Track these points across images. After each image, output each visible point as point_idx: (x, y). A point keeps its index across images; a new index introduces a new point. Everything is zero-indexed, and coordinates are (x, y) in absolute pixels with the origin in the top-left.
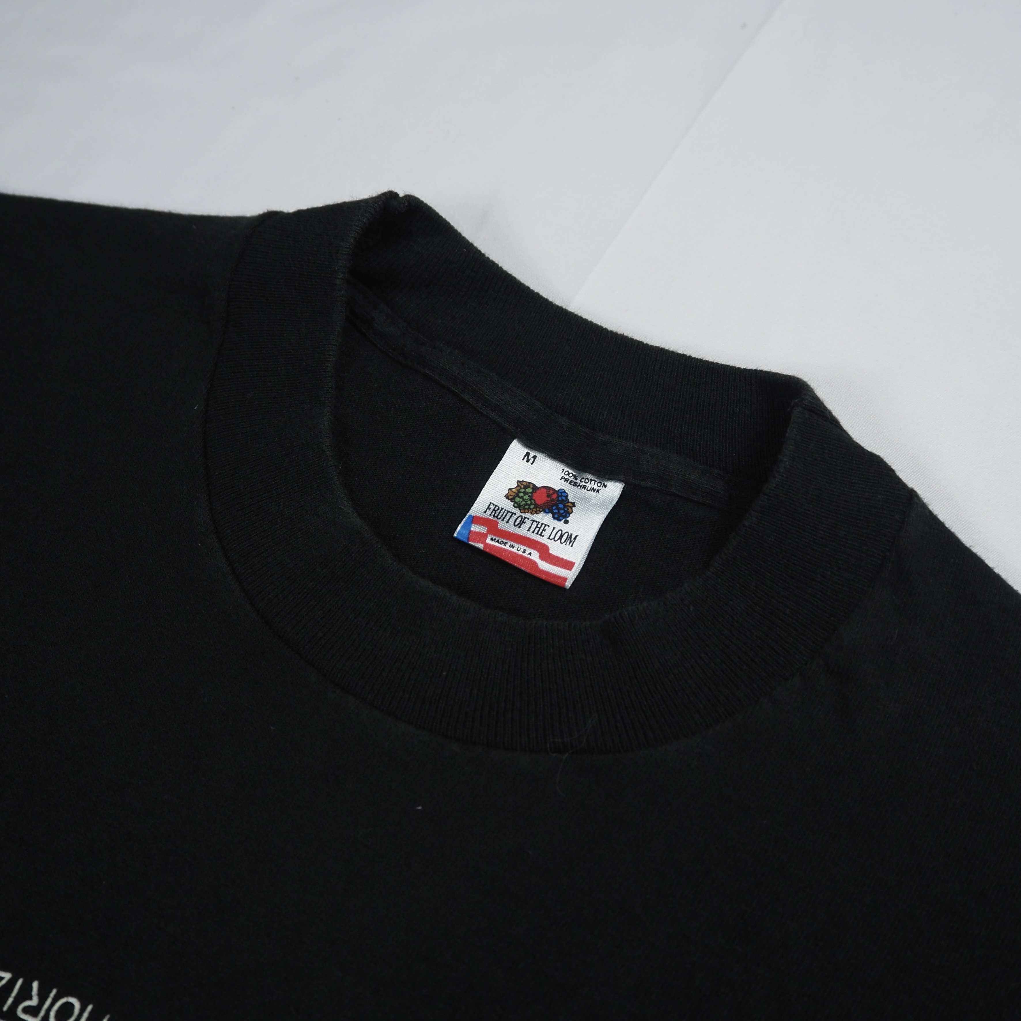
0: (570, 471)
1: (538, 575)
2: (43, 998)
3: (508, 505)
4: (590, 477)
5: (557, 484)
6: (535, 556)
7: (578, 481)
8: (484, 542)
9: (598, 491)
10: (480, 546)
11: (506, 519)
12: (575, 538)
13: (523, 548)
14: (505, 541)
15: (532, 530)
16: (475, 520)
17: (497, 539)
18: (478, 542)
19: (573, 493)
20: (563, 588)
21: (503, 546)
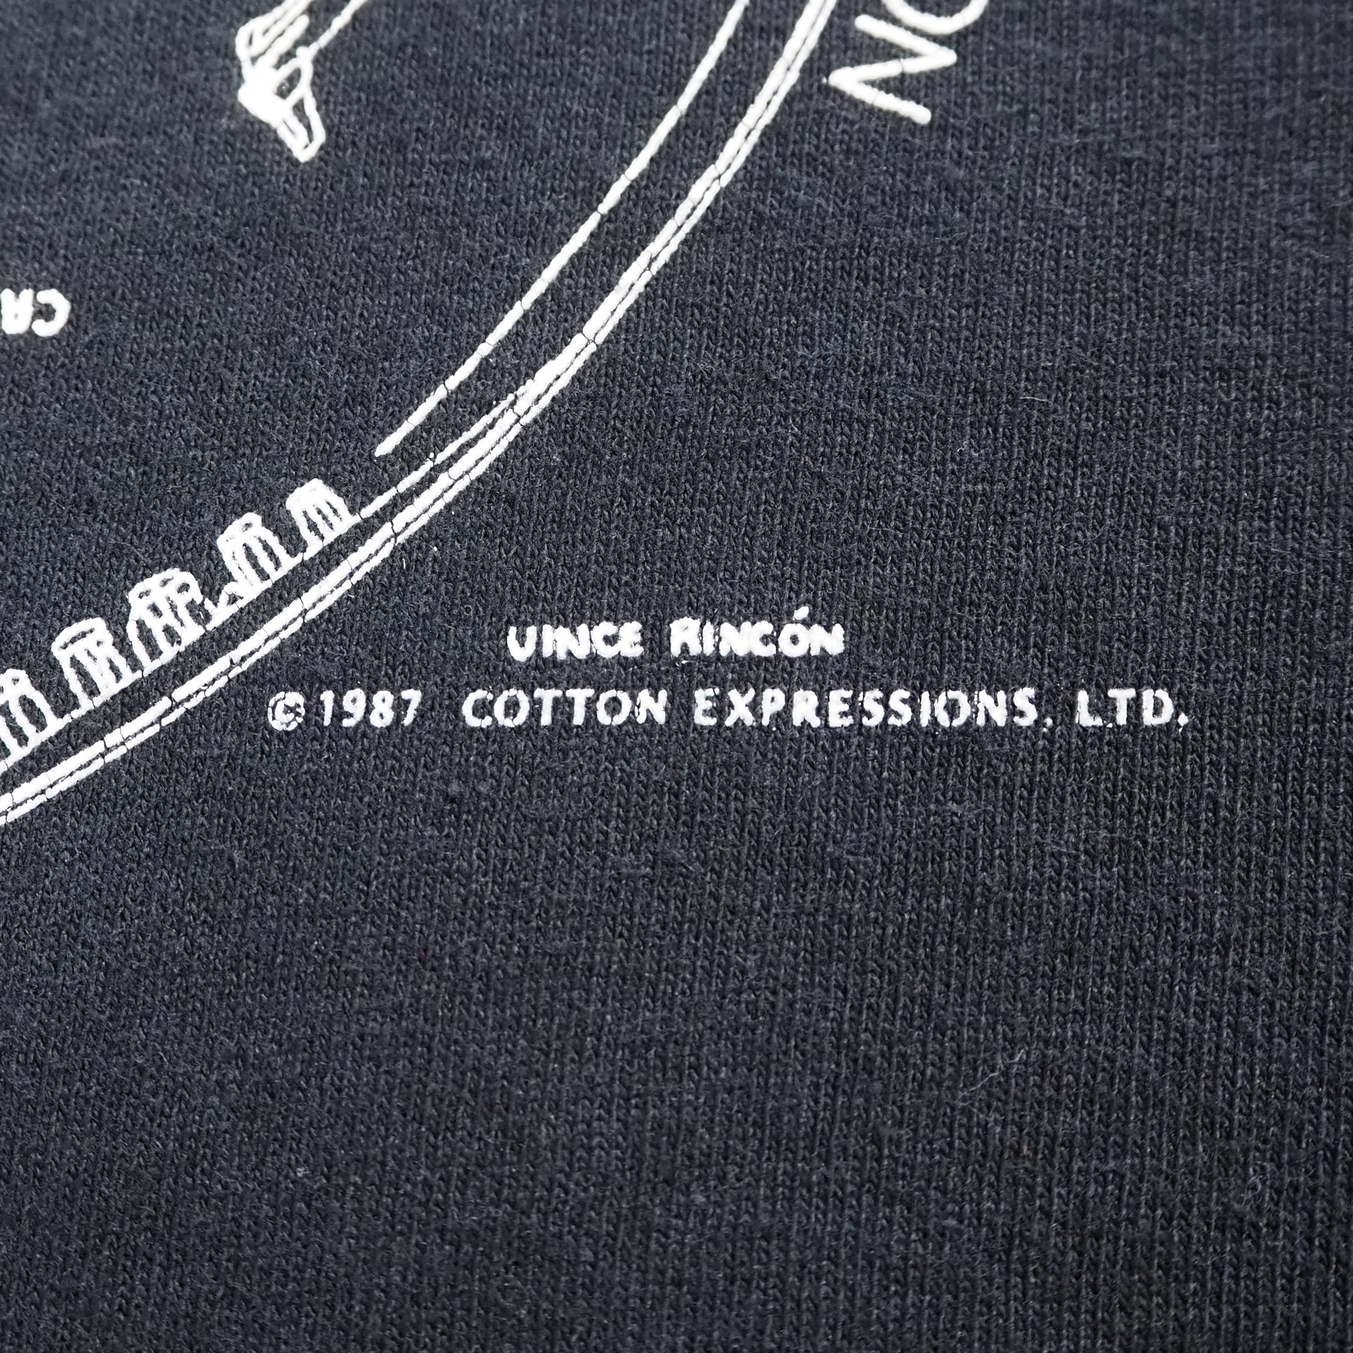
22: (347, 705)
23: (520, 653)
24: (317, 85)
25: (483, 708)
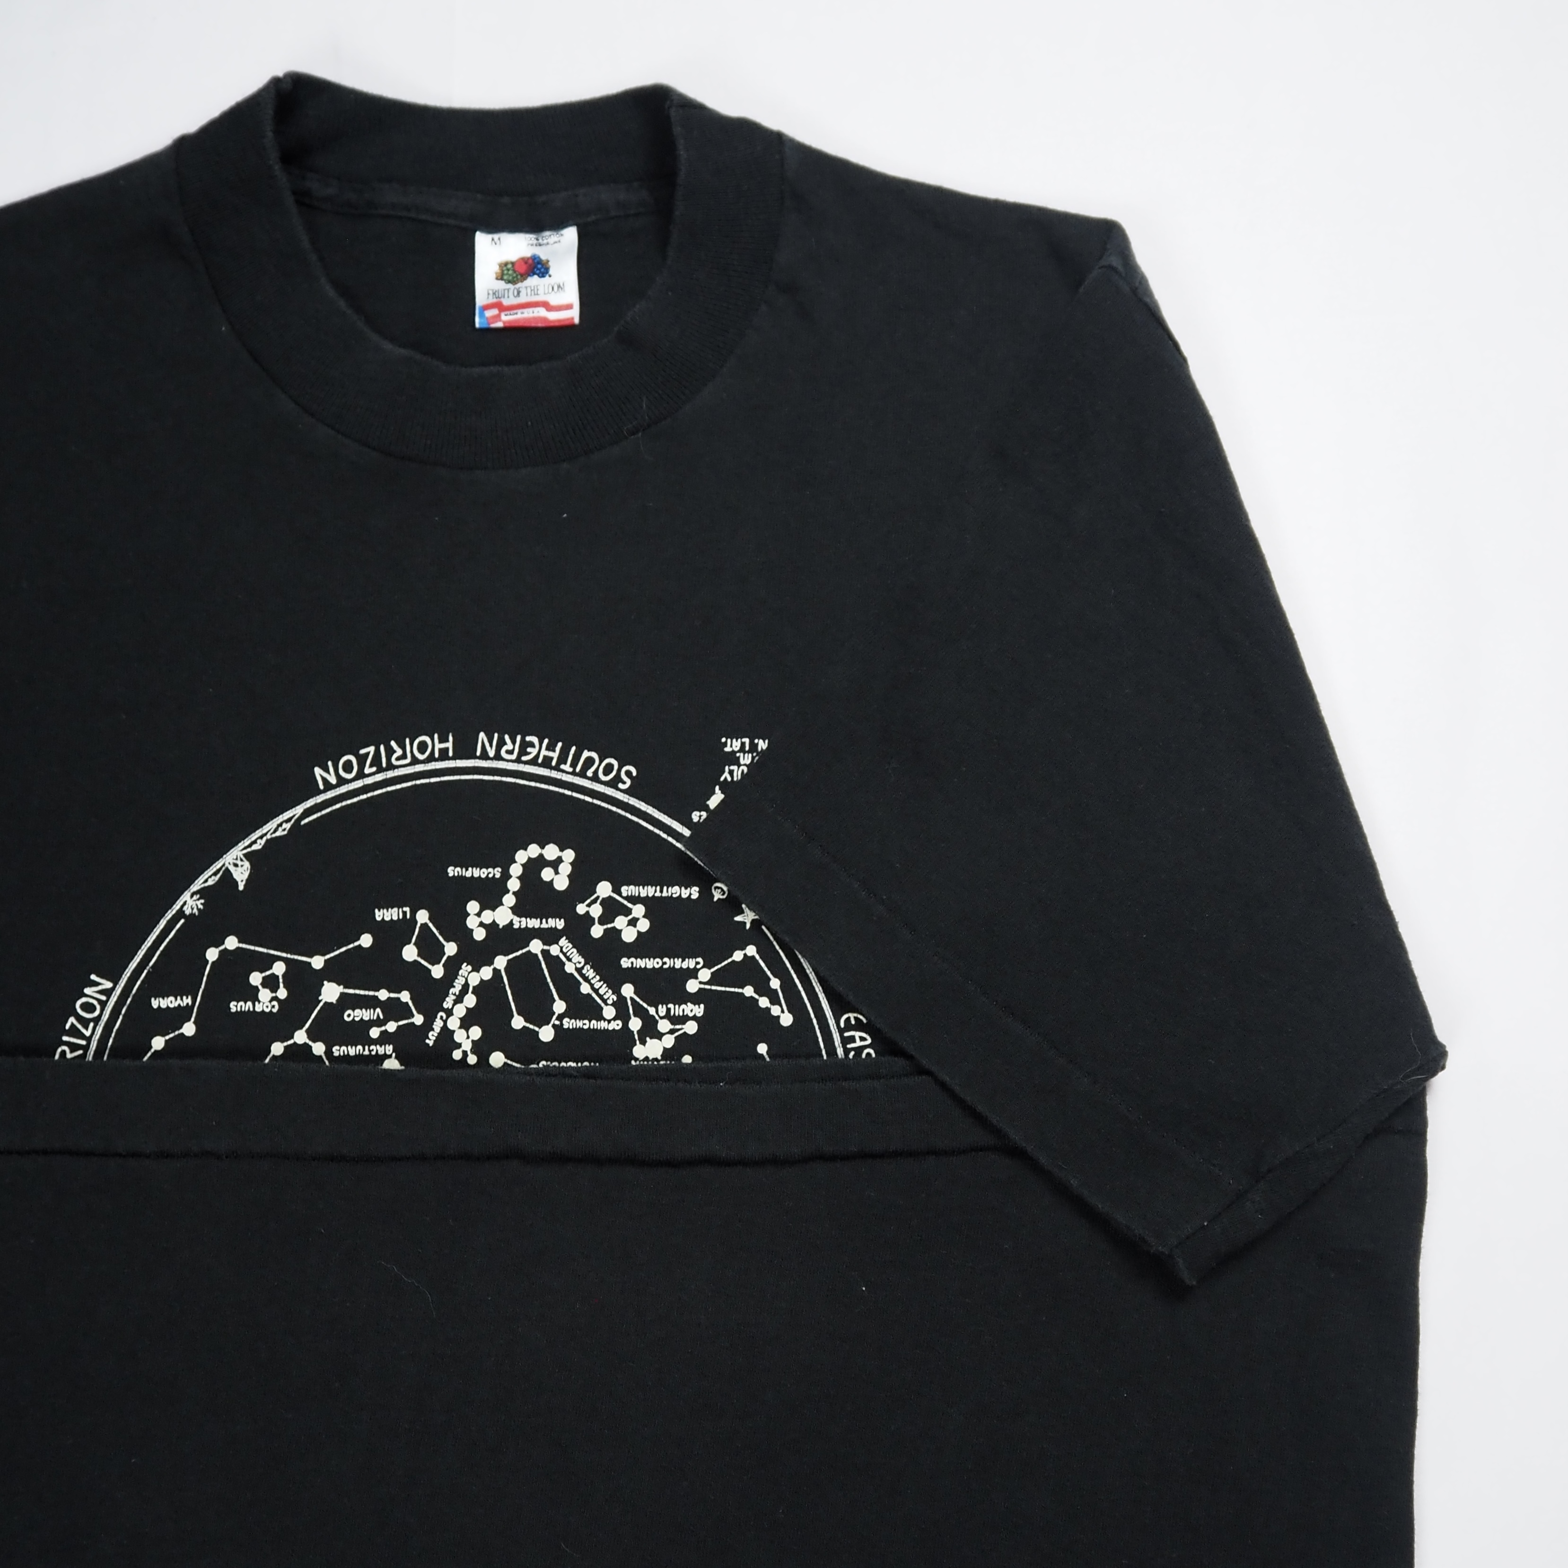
0: (531, 236)
1: (552, 324)
2: (403, 748)
3: (501, 285)
4: (547, 233)
5: (528, 252)
6: (542, 312)
7: (539, 241)
8: (500, 320)
9: (559, 241)
10: (500, 325)
11: (506, 296)
12: (563, 285)
13: (531, 310)
14: (515, 311)
15: (529, 294)
16: (485, 308)
17: (509, 313)
18: (496, 322)
19: (542, 253)
20: (573, 326)
21: (516, 317)
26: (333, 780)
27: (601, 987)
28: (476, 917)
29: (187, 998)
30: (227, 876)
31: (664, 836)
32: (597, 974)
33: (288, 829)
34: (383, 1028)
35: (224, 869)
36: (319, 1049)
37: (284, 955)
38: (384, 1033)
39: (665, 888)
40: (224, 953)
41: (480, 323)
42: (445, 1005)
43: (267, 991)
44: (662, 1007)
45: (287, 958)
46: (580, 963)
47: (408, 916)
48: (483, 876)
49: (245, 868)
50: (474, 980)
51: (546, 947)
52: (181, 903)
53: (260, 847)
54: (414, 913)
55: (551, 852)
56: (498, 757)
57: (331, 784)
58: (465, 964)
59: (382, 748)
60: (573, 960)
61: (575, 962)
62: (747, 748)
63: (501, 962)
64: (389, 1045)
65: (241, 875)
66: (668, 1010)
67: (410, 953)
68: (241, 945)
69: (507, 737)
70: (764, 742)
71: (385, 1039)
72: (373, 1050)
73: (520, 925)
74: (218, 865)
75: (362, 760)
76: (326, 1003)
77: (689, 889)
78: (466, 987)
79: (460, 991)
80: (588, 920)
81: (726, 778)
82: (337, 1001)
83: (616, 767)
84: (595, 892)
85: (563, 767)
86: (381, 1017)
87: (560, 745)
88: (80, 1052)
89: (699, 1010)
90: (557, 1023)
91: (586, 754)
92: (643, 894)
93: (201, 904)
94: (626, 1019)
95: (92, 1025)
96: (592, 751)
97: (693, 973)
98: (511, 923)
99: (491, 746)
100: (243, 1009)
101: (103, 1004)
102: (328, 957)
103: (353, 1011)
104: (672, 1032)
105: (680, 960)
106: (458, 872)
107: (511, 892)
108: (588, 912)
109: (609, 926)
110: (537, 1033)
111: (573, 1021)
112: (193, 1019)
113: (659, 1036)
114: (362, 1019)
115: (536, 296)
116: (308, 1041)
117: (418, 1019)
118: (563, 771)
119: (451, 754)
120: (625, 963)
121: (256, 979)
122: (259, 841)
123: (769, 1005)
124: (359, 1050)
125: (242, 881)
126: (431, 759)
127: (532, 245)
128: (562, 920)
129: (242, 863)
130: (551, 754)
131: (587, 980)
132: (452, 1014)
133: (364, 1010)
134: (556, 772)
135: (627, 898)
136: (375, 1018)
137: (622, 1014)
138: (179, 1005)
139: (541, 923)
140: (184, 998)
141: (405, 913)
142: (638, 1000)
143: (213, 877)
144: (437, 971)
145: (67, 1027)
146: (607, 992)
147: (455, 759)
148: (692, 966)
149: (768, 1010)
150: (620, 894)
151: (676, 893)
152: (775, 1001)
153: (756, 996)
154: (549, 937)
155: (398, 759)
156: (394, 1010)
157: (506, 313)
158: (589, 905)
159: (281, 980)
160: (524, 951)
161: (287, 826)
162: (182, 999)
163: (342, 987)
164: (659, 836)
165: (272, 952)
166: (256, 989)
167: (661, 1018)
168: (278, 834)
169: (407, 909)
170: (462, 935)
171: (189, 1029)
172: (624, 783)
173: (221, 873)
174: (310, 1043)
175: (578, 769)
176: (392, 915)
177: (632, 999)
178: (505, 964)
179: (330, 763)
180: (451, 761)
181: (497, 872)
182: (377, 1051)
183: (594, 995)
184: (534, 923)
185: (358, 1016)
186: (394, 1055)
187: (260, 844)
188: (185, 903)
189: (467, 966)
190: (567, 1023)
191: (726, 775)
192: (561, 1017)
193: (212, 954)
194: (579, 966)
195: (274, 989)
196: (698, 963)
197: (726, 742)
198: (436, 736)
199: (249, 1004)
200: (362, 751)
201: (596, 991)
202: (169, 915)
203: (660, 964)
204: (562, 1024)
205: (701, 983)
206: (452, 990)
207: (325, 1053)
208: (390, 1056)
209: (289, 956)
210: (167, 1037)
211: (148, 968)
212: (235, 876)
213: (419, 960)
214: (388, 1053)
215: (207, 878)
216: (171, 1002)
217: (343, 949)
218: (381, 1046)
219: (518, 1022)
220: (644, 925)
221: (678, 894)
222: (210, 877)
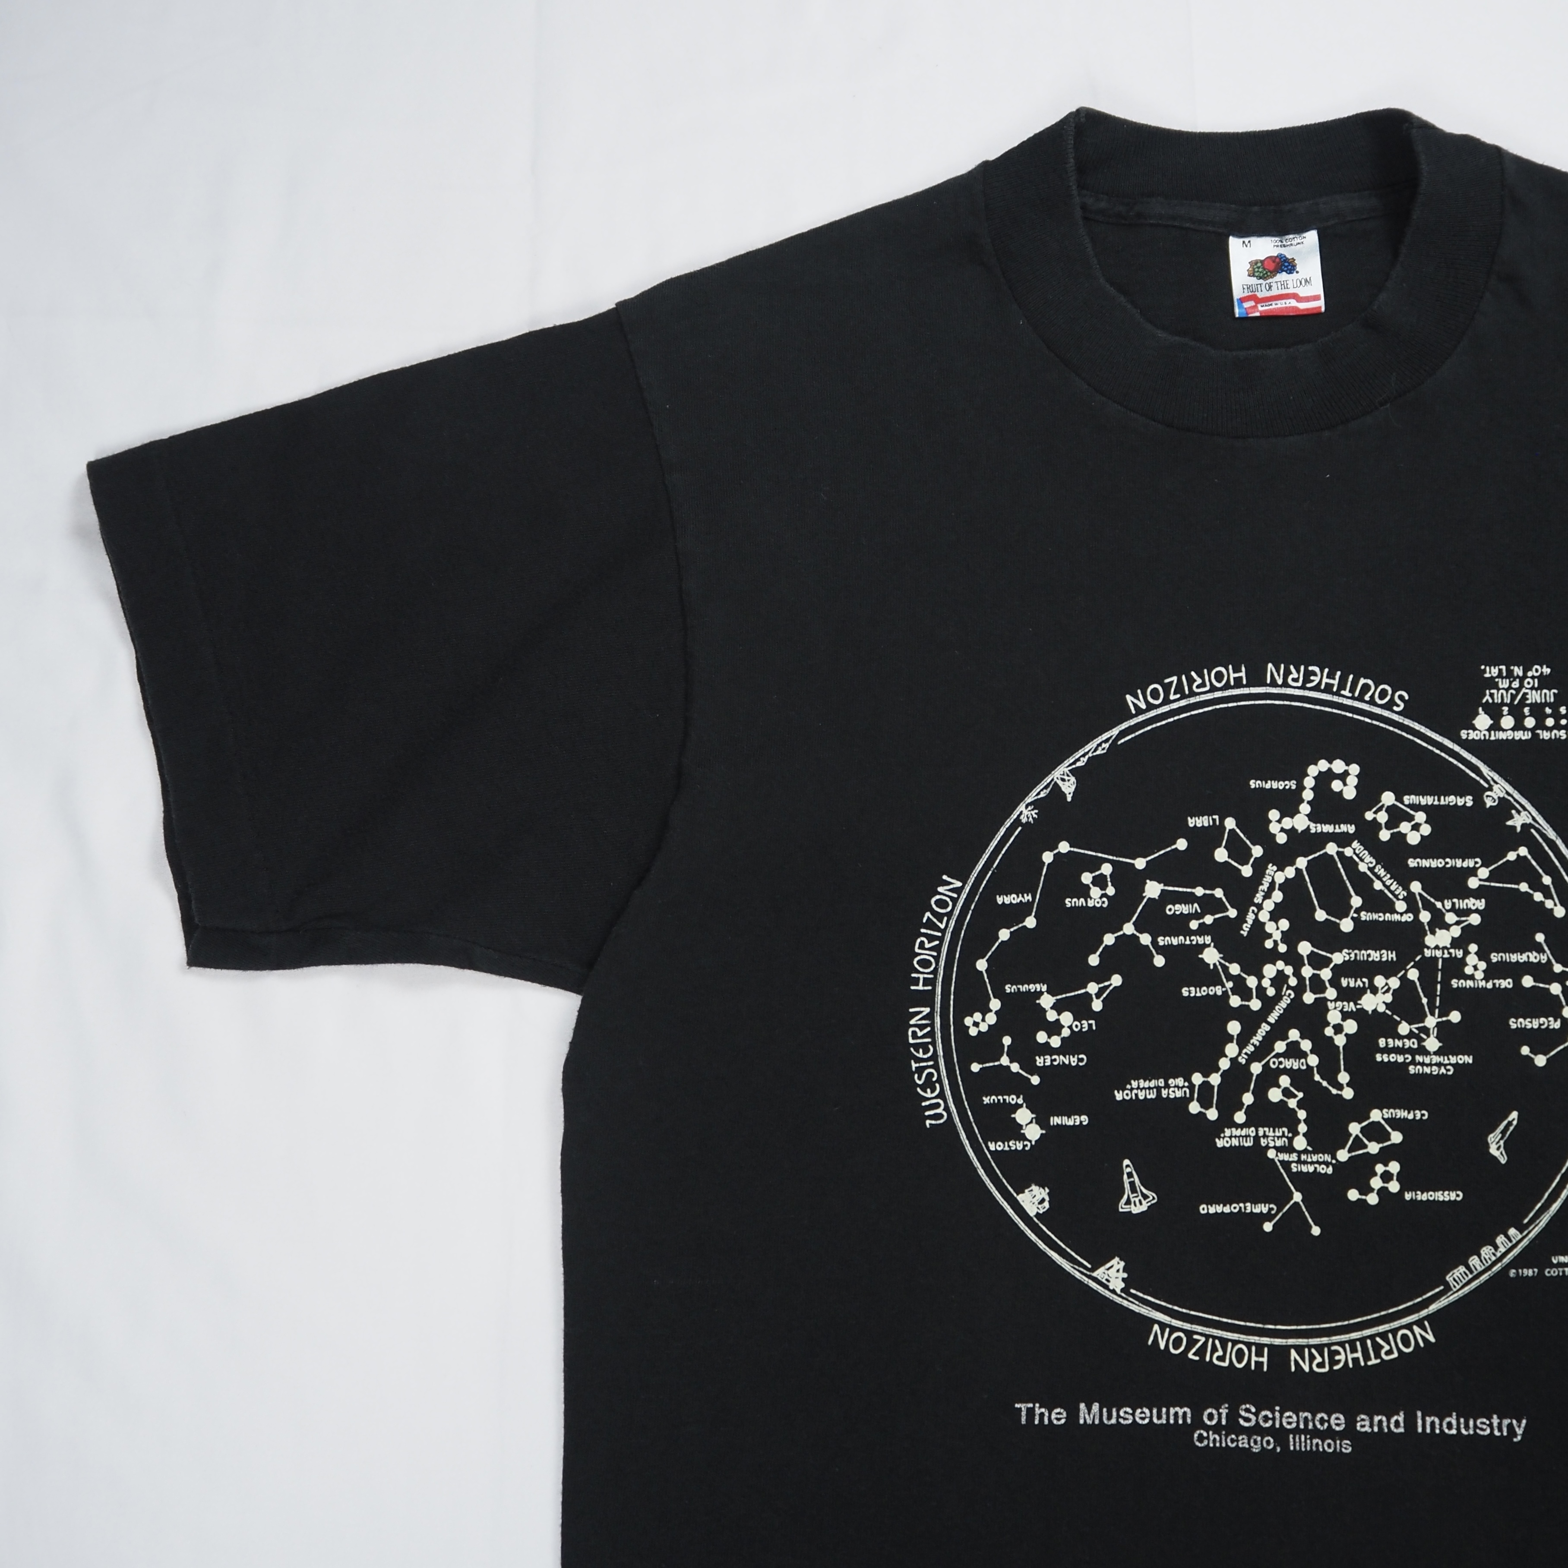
0: (1276, 239)
1: (1301, 313)
2: (1202, 676)
3: (1254, 281)
4: (1291, 236)
5: (1275, 252)
6: (1293, 303)
7: (1284, 243)
8: (1257, 310)
9: (1302, 243)
10: (1258, 314)
11: (1259, 290)
12: (1310, 279)
13: (1283, 301)
14: (1270, 303)
15: (1280, 288)
16: (1242, 300)
17: (1264, 304)
18: (1254, 312)
19: (1288, 253)
20: (1320, 314)
21: (1270, 307)
22: (1524, 1272)
23: (1555, 1261)
24: (1505, 1148)
25: (1549, 1272)
26: (1143, 706)
27: (1392, 884)
28: (1277, 824)
29: (1028, 895)
30: (1056, 790)
31: (1438, 752)
32: (1387, 873)
33: (1106, 748)
34: (1201, 921)
35: (1053, 783)
36: (1145, 939)
37: (1111, 857)
38: (1202, 925)
39: (1442, 798)
40: (1058, 856)
41: (1239, 314)
42: (1256, 901)
43: (1098, 889)
44: (1448, 902)
45: (1113, 860)
46: (1371, 863)
47: (1218, 823)
48: (1281, 788)
49: (1071, 782)
50: (1280, 878)
51: (1341, 850)
52: (1018, 813)
53: (1083, 764)
54: (1222, 820)
55: (1338, 766)
56: (1285, 684)
57: (1142, 709)
58: (1271, 865)
59: (1184, 677)
60: (1365, 861)
61: (1367, 862)
62: (1504, 674)
63: (1302, 863)
64: (1208, 936)
65: (1069, 788)
66: (1453, 904)
67: (1221, 855)
68: (1072, 849)
69: (1292, 667)
70: (1519, 668)
71: (1203, 930)
72: (1193, 940)
73: (1316, 830)
74: (1048, 780)
75: (1167, 688)
76: (1149, 899)
77: (1464, 798)
78: (1272, 884)
79: (1268, 888)
80: (1375, 825)
81: (1487, 700)
82: (1159, 896)
83: (1390, 692)
84: (1380, 801)
85: (1343, 692)
86: (1199, 911)
87: (1339, 673)
88: (937, 942)
89: (1480, 904)
90: (1355, 915)
91: (1362, 681)
92: (1423, 802)
93: (1036, 813)
94: (1416, 914)
95: (945, 919)
96: (1367, 678)
97: (1473, 872)
98: (1308, 828)
99: (1279, 675)
100: (1077, 905)
101: (955, 901)
102: (1149, 858)
103: (1174, 905)
104: (1458, 923)
105: (1461, 860)
106: (1259, 784)
107: (1306, 802)
108: (1375, 819)
109: (1395, 830)
110: (1339, 924)
111: (1369, 914)
112: (1033, 914)
113: (1447, 927)
114: (1182, 913)
115: (1286, 290)
116: (1135, 932)
117: (1232, 913)
118: (1344, 696)
119: (1244, 682)
120: (1412, 863)
121: (1087, 878)
122: (1082, 759)
123: (1543, 899)
124: (1181, 940)
125: (1070, 793)
126: (1227, 686)
127: (1277, 246)
128: (1353, 826)
129: (1069, 778)
130: (1331, 681)
131: (1379, 878)
132: (1262, 909)
133: (1183, 905)
134: (1337, 697)
135: (1409, 806)
136: (1194, 912)
137: (1412, 908)
138: (1021, 901)
139: (1335, 828)
140: (1025, 895)
141: (1214, 820)
142: (1425, 895)
143: (1045, 791)
144: (1247, 871)
145: (924, 920)
146: (1397, 888)
147: (1249, 687)
148: (1471, 865)
149: (1542, 903)
150: (1402, 802)
151: (1452, 802)
152: (1548, 895)
153: (1531, 892)
154: (1343, 840)
155: (1198, 687)
156: (1209, 905)
157: (1262, 304)
158: (1375, 813)
159: (1109, 880)
160: (1322, 852)
161: (1106, 746)
162: (1023, 897)
163: (1162, 885)
164: (1432, 751)
165: (1100, 855)
166: (1087, 888)
167: (1448, 911)
168: (1098, 752)
169: (1216, 817)
170: (1267, 840)
171: (1030, 922)
172: (1398, 706)
173: (1051, 786)
174: (1138, 934)
175: (1357, 694)
176: (1203, 822)
177: (1420, 894)
178: (1306, 864)
179: (1139, 691)
180: (1245, 689)
181: (1292, 784)
182: (1197, 941)
183: (1386, 891)
184: (1328, 828)
185: (1178, 911)
186: (1212, 944)
187: (1084, 761)
188: (1021, 813)
189: (1272, 866)
190: (1364, 916)
191: (1487, 698)
192: (1358, 911)
193: (1048, 857)
194: (1371, 865)
195: (1103, 887)
196: (1476, 863)
197: (1485, 669)
198: (1230, 667)
199: (1082, 900)
200: (1167, 681)
201: (1388, 887)
202: (1008, 823)
203: (1443, 863)
204: (1359, 916)
205: (1480, 880)
206: (1261, 888)
207: (1152, 943)
208: (1209, 946)
209: (1115, 858)
210: (1012, 930)
211: (992, 869)
212: (1063, 789)
213: (1230, 861)
214: (1207, 943)
215: (1039, 792)
216: (1014, 899)
217: (1162, 852)
218: (1200, 937)
219: (1321, 915)
220: (1426, 830)
221: (1454, 803)
222: (1042, 790)
